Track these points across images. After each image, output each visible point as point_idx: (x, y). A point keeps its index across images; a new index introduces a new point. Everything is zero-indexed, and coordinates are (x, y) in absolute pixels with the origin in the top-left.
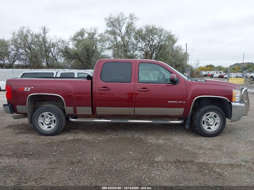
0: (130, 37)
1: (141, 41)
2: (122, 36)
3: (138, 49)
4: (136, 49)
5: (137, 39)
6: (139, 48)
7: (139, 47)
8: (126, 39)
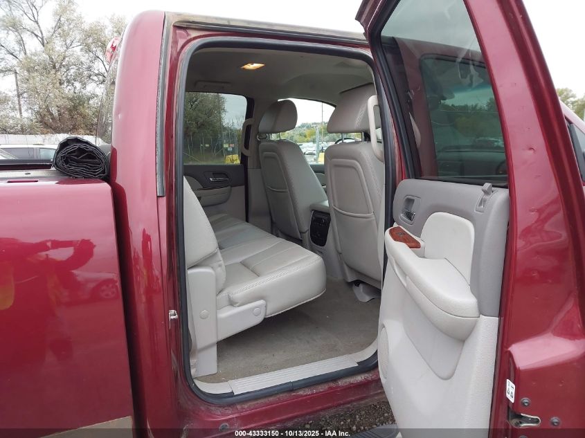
0: (68, 42)
1: (101, 57)
2: (42, 39)
3: (95, 78)
4: (89, 76)
5: (89, 50)
6: (96, 75)
7: (97, 72)
8: (58, 45)
